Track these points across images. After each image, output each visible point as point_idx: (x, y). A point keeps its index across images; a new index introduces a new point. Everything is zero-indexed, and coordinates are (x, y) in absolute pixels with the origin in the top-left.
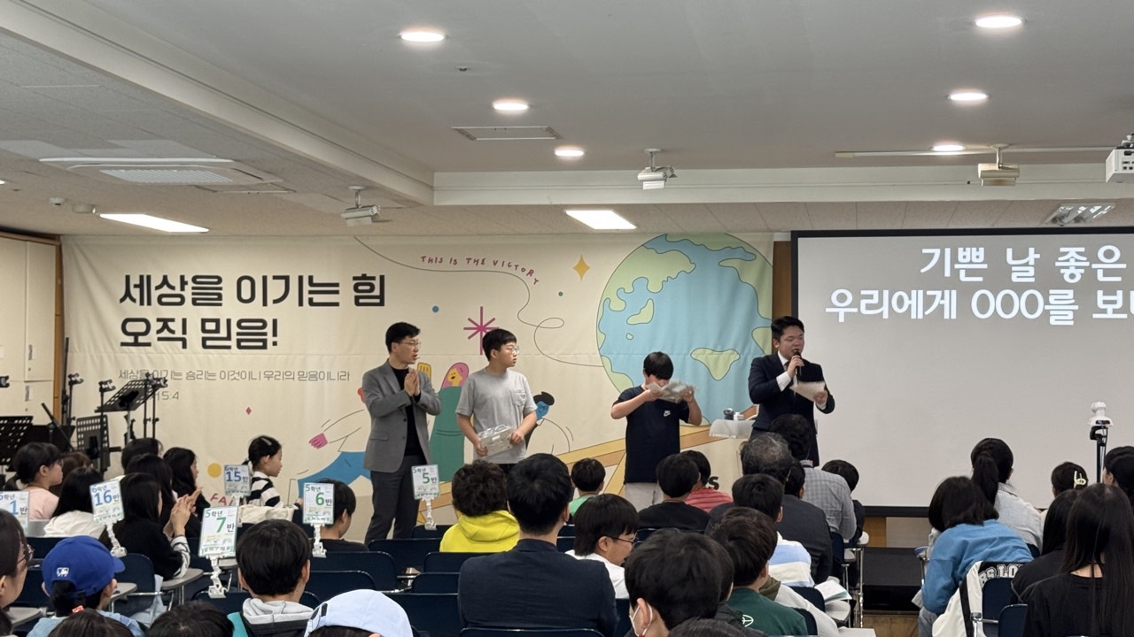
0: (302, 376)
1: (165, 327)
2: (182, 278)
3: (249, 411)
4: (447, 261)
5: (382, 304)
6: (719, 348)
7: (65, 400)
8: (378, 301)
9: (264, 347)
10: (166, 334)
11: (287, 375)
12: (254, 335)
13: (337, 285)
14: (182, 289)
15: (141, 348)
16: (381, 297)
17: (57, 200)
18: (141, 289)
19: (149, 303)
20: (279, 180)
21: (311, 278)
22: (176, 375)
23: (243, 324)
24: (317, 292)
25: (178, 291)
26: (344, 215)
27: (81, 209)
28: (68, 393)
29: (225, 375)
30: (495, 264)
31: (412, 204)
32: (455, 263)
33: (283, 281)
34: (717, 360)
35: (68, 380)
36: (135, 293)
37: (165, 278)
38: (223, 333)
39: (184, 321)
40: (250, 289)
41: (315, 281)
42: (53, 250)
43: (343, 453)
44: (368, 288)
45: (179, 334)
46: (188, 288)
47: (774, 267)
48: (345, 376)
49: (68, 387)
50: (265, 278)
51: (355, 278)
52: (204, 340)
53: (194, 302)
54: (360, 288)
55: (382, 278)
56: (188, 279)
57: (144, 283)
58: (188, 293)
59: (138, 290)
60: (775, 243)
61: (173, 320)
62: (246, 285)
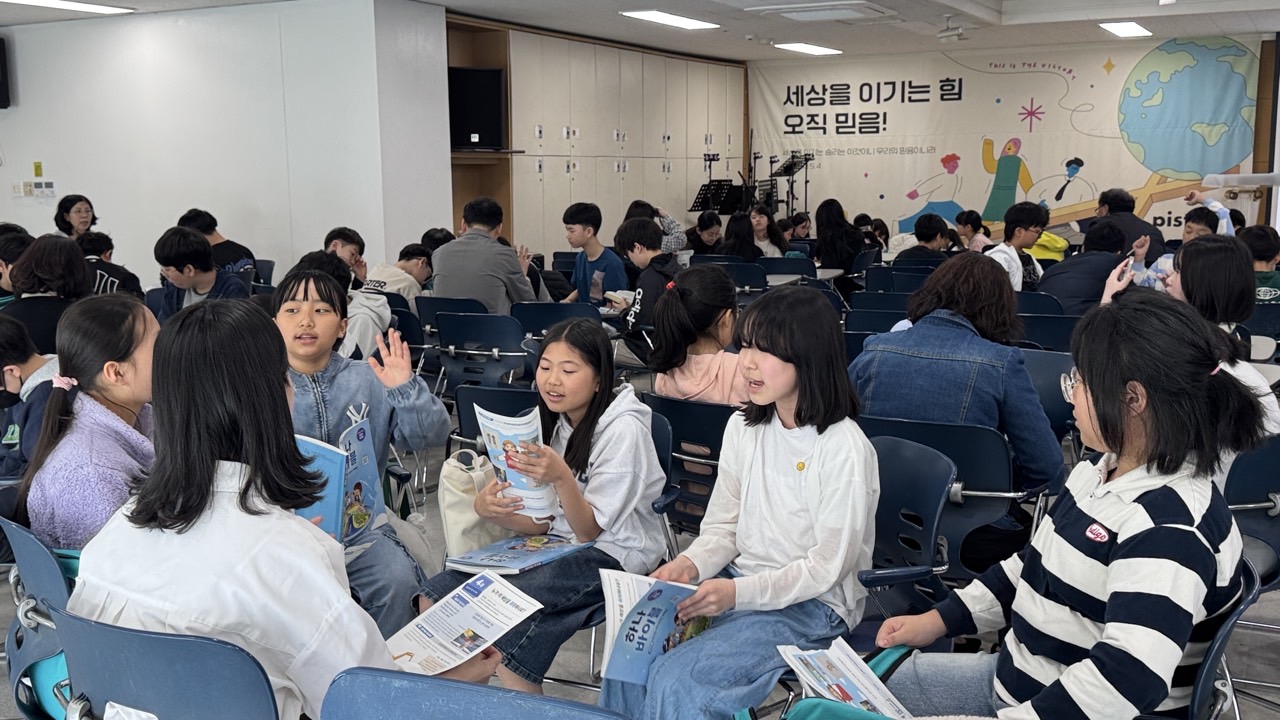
0: (902, 151)
1: (813, 120)
2: (824, 86)
3: (866, 175)
4: (1007, 66)
5: (960, 98)
6: (1212, 124)
7: (750, 169)
8: (956, 97)
9: (877, 132)
10: (813, 125)
11: (892, 150)
12: (870, 124)
13: (928, 87)
14: (824, 94)
15: (797, 135)
16: (960, 94)
17: (750, 37)
18: (797, 95)
19: (802, 105)
20: (896, 13)
21: (910, 83)
22: (819, 152)
23: (864, 117)
24: (914, 92)
25: (821, 96)
26: (939, 36)
27: (764, 41)
28: (753, 165)
29: (851, 152)
30: (1043, 66)
31: (986, 24)
32: (1014, 67)
33: (891, 86)
34: (1211, 131)
35: (753, 156)
36: (793, 98)
37: (813, 87)
38: (850, 123)
39: (825, 116)
40: (869, 92)
41: (913, 85)
42: (742, 70)
43: (929, 203)
44: (950, 88)
45: (821, 125)
46: (828, 93)
47: (1261, 61)
48: (932, 150)
49: (752, 160)
50: (879, 84)
51: (941, 81)
52: (838, 128)
53: (832, 103)
54: (945, 88)
55: (960, 80)
56: (828, 87)
57: (799, 91)
58: (827, 97)
59: (795, 96)
60: (1263, 42)
61: (817, 115)
62: (866, 89)
